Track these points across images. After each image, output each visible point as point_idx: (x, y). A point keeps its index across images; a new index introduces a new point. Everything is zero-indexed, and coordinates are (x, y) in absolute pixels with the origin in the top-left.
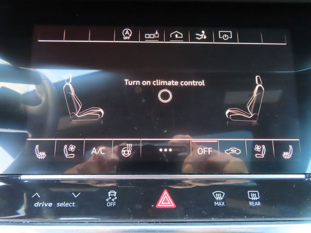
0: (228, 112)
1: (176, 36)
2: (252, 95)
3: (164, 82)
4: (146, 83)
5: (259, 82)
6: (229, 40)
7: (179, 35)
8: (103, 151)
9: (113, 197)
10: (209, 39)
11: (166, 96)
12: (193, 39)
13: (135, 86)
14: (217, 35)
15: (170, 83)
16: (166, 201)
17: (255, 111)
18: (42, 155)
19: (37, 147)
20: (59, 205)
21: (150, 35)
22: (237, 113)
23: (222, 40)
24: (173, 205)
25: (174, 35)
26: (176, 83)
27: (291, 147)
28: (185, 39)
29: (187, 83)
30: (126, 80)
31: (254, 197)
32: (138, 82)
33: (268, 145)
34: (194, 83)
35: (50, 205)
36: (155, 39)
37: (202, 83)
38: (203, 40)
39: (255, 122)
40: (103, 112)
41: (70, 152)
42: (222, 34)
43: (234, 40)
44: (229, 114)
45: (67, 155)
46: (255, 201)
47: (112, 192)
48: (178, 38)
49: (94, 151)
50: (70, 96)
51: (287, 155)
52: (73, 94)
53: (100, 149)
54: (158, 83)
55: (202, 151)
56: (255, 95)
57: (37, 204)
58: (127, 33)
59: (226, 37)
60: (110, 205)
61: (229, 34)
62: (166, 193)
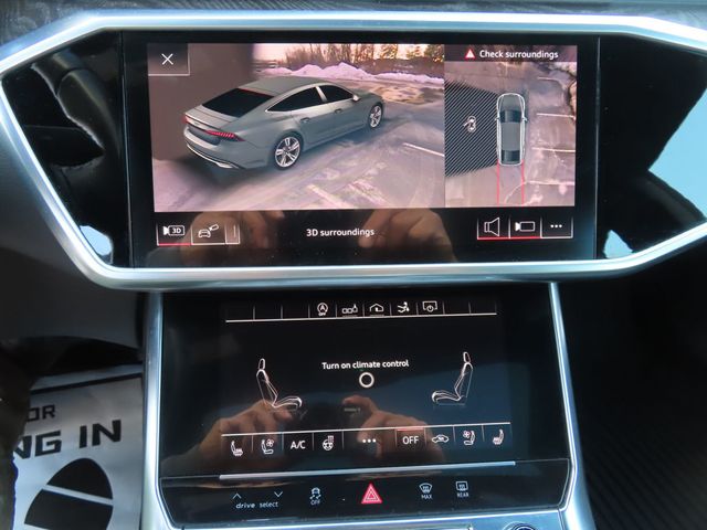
0: (433, 395)
1: (376, 309)
2: (460, 374)
3: (365, 364)
4: (345, 366)
5: (467, 360)
6: (434, 312)
7: (380, 309)
8: (303, 445)
9: (317, 495)
10: (412, 312)
11: (367, 380)
12: (395, 313)
13: (333, 370)
14: (420, 307)
15: (371, 365)
16: (371, 496)
17: (463, 393)
18: (238, 452)
19: (233, 443)
20: (262, 505)
21: (347, 310)
22: (444, 395)
23: (426, 313)
24: (379, 500)
25: (373, 309)
27: (501, 432)
28: (386, 313)
29: (390, 364)
30: (324, 364)
31: (462, 488)
32: (337, 366)
33: (477, 429)
34: (397, 364)
35: (253, 506)
36: (354, 314)
37: (406, 364)
38: (405, 313)
39: (463, 404)
40: (300, 401)
41: (268, 448)
42: (426, 305)
43: (439, 311)
44: (436, 397)
45: (264, 451)
46: (463, 492)
47: (316, 490)
48: (378, 312)
49: (293, 445)
50: (264, 385)
51: (497, 441)
52: (267, 381)
53: (300, 443)
54: (359, 365)
55: (407, 440)
56: (463, 375)
57: (239, 506)
58: (323, 307)
59: (430, 308)
60: (314, 503)
61: (433, 305)
62: (371, 487)
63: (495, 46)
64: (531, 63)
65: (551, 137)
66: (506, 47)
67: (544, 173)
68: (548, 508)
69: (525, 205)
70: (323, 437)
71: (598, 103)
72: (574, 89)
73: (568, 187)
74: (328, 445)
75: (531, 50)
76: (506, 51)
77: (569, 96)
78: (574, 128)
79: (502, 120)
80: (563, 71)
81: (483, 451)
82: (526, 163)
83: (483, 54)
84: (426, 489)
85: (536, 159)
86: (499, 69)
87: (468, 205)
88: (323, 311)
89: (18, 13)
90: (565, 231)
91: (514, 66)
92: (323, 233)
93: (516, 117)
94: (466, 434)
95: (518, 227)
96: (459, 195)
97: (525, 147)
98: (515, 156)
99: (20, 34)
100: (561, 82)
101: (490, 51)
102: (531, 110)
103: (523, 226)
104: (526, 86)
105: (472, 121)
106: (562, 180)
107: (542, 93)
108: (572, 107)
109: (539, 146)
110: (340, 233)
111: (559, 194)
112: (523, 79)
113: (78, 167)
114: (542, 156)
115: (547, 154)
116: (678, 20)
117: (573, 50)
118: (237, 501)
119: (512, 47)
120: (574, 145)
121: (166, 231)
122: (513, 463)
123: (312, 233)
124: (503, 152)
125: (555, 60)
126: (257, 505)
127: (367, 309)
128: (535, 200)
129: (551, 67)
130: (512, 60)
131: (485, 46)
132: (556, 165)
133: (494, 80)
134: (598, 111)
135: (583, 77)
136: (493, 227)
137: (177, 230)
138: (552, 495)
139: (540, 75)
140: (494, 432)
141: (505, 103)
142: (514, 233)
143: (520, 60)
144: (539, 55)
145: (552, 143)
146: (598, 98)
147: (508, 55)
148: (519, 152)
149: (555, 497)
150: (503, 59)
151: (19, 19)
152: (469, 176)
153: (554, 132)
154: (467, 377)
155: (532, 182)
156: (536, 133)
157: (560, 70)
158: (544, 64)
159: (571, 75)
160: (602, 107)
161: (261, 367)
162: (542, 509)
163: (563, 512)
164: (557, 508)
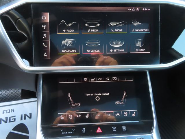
0: (116, 103)
3: (97, 94)
4: (92, 95)
5: (125, 93)
7: (101, 79)
9: (84, 130)
10: (110, 80)
11: (98, 98)
12: (105, 80)
13: (88, 96)
14: (112, 79)
15: (99, 95)
16: (99, 130)
17: (124, 102)
18: (62, 118)
19: (61, 116)
20: (69, 133)
21: (92, 80)
22: (119, 103)
23: (114, 80)
25: (99, 79)
26: (101, 94)
27: (135, 113)
28: (103, 80)
29: (104, 94)
30: (86, 94)
31: (124, 128)
32: (89, 95)
33: (128, 112)
34: (106, 94)
35: (67, 133)
36: (94, 81)
37: (108, 94)
38: (108, 80)
39: (124, 105)
40: (80, 104)
42: (114, 78)
43: (117, 80)
44: (117, 103)
45: (70, 118)
46: (124, 129)
47: (84, 129)
48: (100, 80)
49: (78, 116)
50: (70, 100)
51: (134, 115)
52: (71, 99)
53: (80, 116)
54: (95, 94)
55: (109, 115)
56: (124, 97)
57: (63, 133)
58: (86, 79)
59: (115, 79)
60: (83, 132)
61: (116, 78)
62: (99, 128)
68: (148, 134)
70: (86, 114)
71: (160, 22)
74: (87, 116)
81: (130, 118)
84: (114, 128)
88: (86, 80)
94: (125, 113)
99: (5, 4)
118: (62, 132)
122: (138, 121)
138: (149, 130)
140: (133, 113)
149: (150, 131)
154: (125, 98)
160: (161, 23)
161: (69, 95)
162: (146, 134)
163: (152, 135)
164: (150, 134)
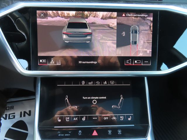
0: (113, 106)
1: (98, 83)
2: (120, 101)
3: (94, 98)
4: (89, 98)
5: (122, 97)
6: (113, 84)
7: (99, 83)
8: (77, 119)
9: (80, 132)
10: (107, 84)
11: (95, 102)
12: (103, 84)
15: (96, 98)
16: (95, 133)
17: (121, 106)
18: (60, 121)
20: (66, 135)
21: (90, 83)
22: (115, 106)
23: (111, 84)
24: (97, 134)
25: (97, 83)
27: (131, 117)
28: (100, 84)
29: (101, 98)
30: (83, 97)
31: (120, 132)
32: (87, 98)
33: (124, 116)
34: (103, 98)
35: (63, 135)
36: (92, 84)
37: (105, 98)
38: (106, 84)
39: (120, 109)
41: (68, 120)
42: (111, 82)
43: (115, 84)
45: (67, 120)
46: (120, 133)
47: (80, 131)
48: (98, 84)
49: (74, 119)
51: (129, 119)
52: (68, 102)
53: (76, 118)
54: (93, 98)
55: (105, 118)
56: (121, 101)
58: (83, 82)
59: (112, 83)
60: (79, 135)
61: (113, 82)
62: (95, 131)
63: (131, 13)
64: (140, 18)
65: (145, 38)
66: (134, 13)
67: (143, 48)
68: (143, 138)
69: (138, 56)
70: (83, 117)
71: (158, 29)
72: (152, 25)
73: (150, 51)
74: (84, 119)
75: (140, 14)
76: (133, 14)
77: (150, 27)
78: (151, 35)
79: (132, 33)
80: (149, 20)
81: (126, 122)
82: (139, 45)
83: (127, 15)
84: (110, 132)
85: (141, 43)
86: (131, 19)
87: (123, 56)
88: (83, 83)
89: (3, 2)
90: (149, 63)
91: (136, 18)
92: (83, 62)
93: (136, 32)
94: (121, 117)
95: (136, 62)
96: (120, 53)
97: (138, 40)
98: (135, 43)
99: (3, 8)
100: (148, 23)
101: (129, 14)
102: (140, 30)
103: (137, 62)
104: (139, 24)
105: (124, 33)
106: (148, 50)
107: (143, 26)
108: (151, 30)
109: (142, 40)
110: (88, 62)
111: (147, 53)
112: (138, 22)
113: (20, 43)
114: (143, 43)
115: (144, 42)
116: (181, 7)
117: (152, 14)
118: (59, 134)
119: (135, 13)
120: (152, 40)
121: (41, 61)
122: (134, 125)
123: (80, 62)
124: (132, 41)
125: (147, 17)
126: (64, 135)
127: (95, 83)
128: (141, 55)
129: (145, 19)
130: (135, 17)
131: (128, 13)
132: (146, 45)
133: (130, 22)
134: (158, 31)
135: (154, 22)
136: (129, 62)
137: (44, 61)
138: (144, 134)
139: (143, 21)
140: (129, 117)
141: (133, 29)
142: (135, 63)
143: (137, 17)
144: (143, 15)
145: (146, 39)
146: (158, 27)
147: (134, 15)
148: (136, 41)
150: (133, 17)
151: (3, 4)
152: (123, 48)
153: (146, 37)
154: (122, 102)
155: (140, 50)
156: (141, 36)
157: (148, 20)
158: (144, 18)
159: (151, 21)
161: (66, 98)
162: (141, 138)
163: (147, 139)
164: (145, 138)
